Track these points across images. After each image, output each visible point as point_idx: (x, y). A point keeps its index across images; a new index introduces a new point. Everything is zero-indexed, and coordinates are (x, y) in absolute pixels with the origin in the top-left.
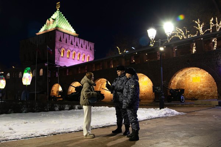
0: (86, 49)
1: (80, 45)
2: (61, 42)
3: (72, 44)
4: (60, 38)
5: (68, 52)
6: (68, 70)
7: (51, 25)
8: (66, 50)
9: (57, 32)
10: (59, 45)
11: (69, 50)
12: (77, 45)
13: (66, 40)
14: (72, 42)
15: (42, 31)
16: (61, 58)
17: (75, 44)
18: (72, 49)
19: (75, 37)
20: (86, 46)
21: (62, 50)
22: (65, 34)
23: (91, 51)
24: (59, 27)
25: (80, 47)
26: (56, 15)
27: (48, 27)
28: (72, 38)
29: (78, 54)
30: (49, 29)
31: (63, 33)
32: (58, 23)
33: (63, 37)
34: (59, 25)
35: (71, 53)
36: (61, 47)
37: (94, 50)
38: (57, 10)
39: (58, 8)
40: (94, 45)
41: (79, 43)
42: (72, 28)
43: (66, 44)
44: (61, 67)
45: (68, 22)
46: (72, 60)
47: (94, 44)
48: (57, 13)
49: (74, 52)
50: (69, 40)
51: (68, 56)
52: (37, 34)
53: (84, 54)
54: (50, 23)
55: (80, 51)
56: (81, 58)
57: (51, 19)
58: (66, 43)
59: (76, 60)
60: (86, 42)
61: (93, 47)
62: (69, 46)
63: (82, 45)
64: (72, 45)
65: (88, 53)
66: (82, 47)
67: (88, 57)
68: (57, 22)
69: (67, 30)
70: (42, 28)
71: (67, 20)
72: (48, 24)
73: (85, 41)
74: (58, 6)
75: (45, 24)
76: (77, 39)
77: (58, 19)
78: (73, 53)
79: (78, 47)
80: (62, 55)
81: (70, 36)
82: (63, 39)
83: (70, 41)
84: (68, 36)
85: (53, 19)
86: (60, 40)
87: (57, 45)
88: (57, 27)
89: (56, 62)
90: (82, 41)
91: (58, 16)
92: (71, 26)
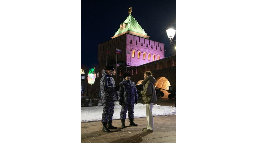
0: (157, 49)
1: (150, 46)
2: (131, 44)
3: (142, 45)
4: (131, 41)
5: (139, 53)
6: (137, 70)
7: (124, 29)
8: (137, 51)
9: (128, 36)
10: (130, 47)
11: (139, 51)
12: (147, 46)
13: (137, 42)
14: (142, 43)
15: (116, 35)
16: (132, 59)
17: (145, 45)
18: (142, 50)
19: (146, 39)
20: (156, 47)
21: (133, 52)
22: (135, 37)
23: (161, 51)
24: (130, 31)
25: (150, 48)
26: (128, 20)
27: (121, 31)
28: (142, 40)
29: (149, 55)
30: (122, 33)
31: (133, 36)
32: (130, 26)
33: (133, 39)
34: (131, 29)
35: (141, 53)
36: (131, 48)
37: (164, 50)
38: (129, 15)
39: (130, 13)
40: (164, 46)
41: (150, 44)
42: (144, 31)
43: (137, 46)
44: (131, 66)
45: (139, 25)
46: (143, 60)
47: (164, 44)
48: (130, 17)
49: (145, 52)
50: (139, 42)
51: (139, 57)
52: (112, 38)
53: (154, 54)
54: (123, 27)
55: (151, 52)
56: (151, 58)
57: (124, 24)
58: (137, 44)
59: (147, 60)
60: (157, 43)
61: (164, 47)
62: (139, 47)
63: (152, 46)
64: (143, 47)
65: (158, 53)
66: (152, 47)
67: (158, 56)
68: (128, 26)
69: (138, 33)
70: (116, 32)
71: (138, 23)
72: (121, 28)
73: (155, 42)
74: (130, 11)
75: (119, 29)
76: (147, 41)
77: (130, 23)
78: (144, 54)
79: (148, 48)
80: (133, 56)
81: (140, 38)
82: (134, 41)
83: (141, 42)
84: (139, 38)
85: (125, 24)
86: (131, 43)
87: (128, 47)
88: (129, 30)
89: (127, 62)
90: (152, 42)
91: (130, 21)
92: (143, 29)
